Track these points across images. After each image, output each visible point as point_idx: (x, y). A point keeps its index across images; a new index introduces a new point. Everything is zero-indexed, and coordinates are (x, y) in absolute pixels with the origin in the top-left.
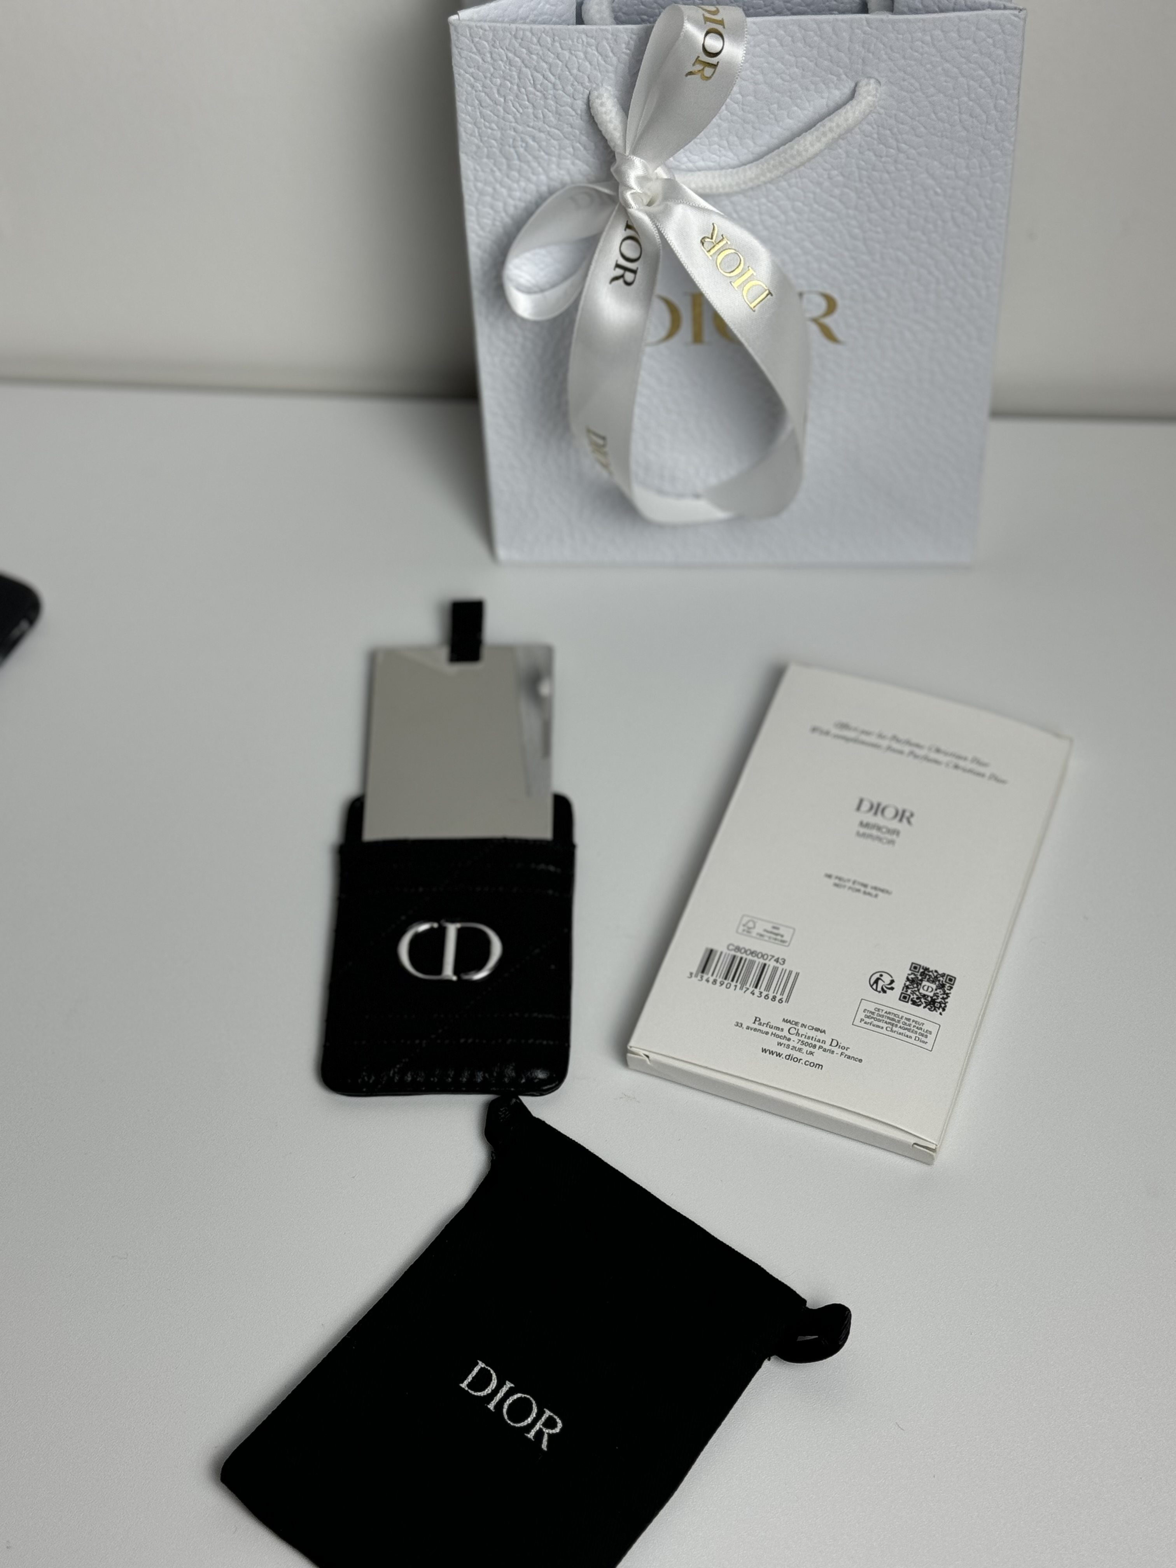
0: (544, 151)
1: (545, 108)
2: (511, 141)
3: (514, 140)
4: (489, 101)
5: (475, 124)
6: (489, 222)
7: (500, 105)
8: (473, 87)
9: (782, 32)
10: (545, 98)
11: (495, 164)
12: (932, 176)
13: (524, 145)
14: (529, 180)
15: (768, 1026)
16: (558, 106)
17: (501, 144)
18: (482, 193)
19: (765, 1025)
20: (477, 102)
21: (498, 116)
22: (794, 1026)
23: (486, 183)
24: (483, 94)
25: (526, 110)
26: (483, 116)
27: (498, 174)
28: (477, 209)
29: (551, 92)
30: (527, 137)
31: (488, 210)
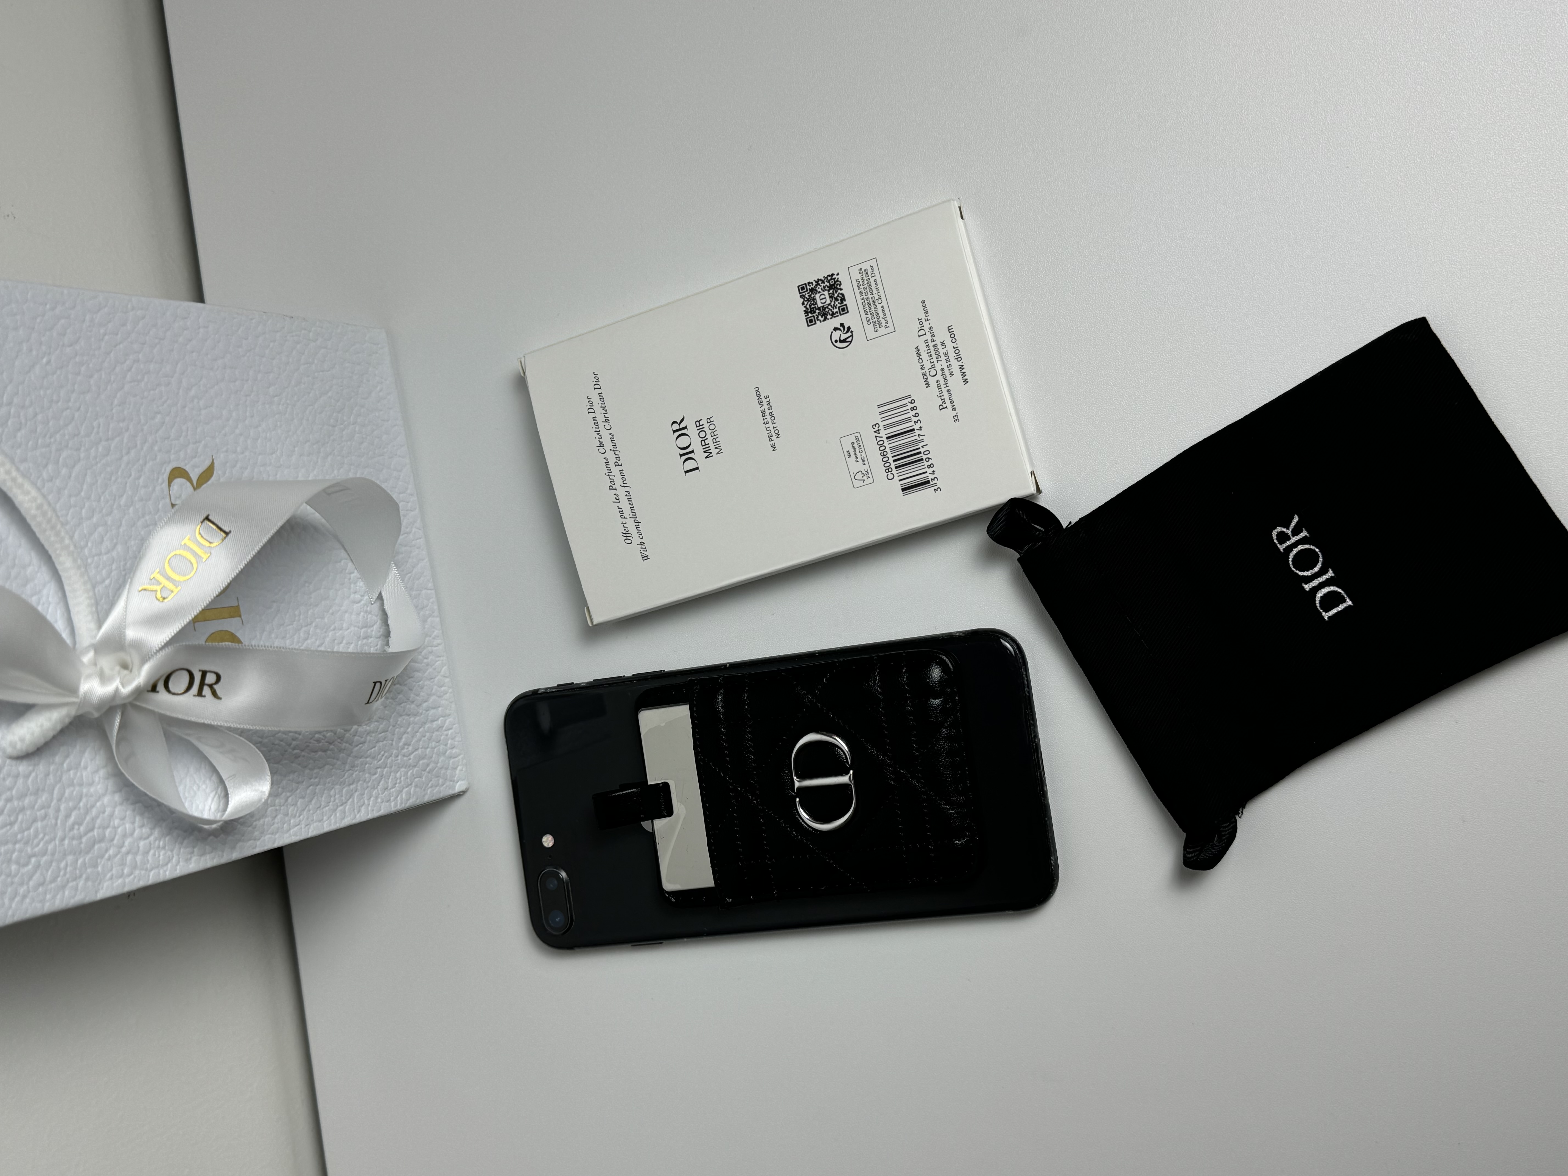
0: (79, 803)
1: (33, 808)
2: (75, 842)
3: (73, 838)
4: (38, 875)
5: (63, 887)
6: (162, 853)
7: (39, 862)
8: (24, 897)
10: (23, 810)
11: (102, 857)
12: (31, 367)
13: (76, 827)
14: (111, 816)
15: (941, 395)
16: (29, 793)
17: (80, 853)
18: (134, 867)
19: (942, 398)
20: (41, 889)
21: (51, 862)
22: (928, 375)
23: (123, 864)
24: (31, 883)
25: (40, 829)
26: (54, 880)
27: (111, 852)
28: (151, 870)
29: (16, 803)
30: (67, 824)
31: (150, 857)
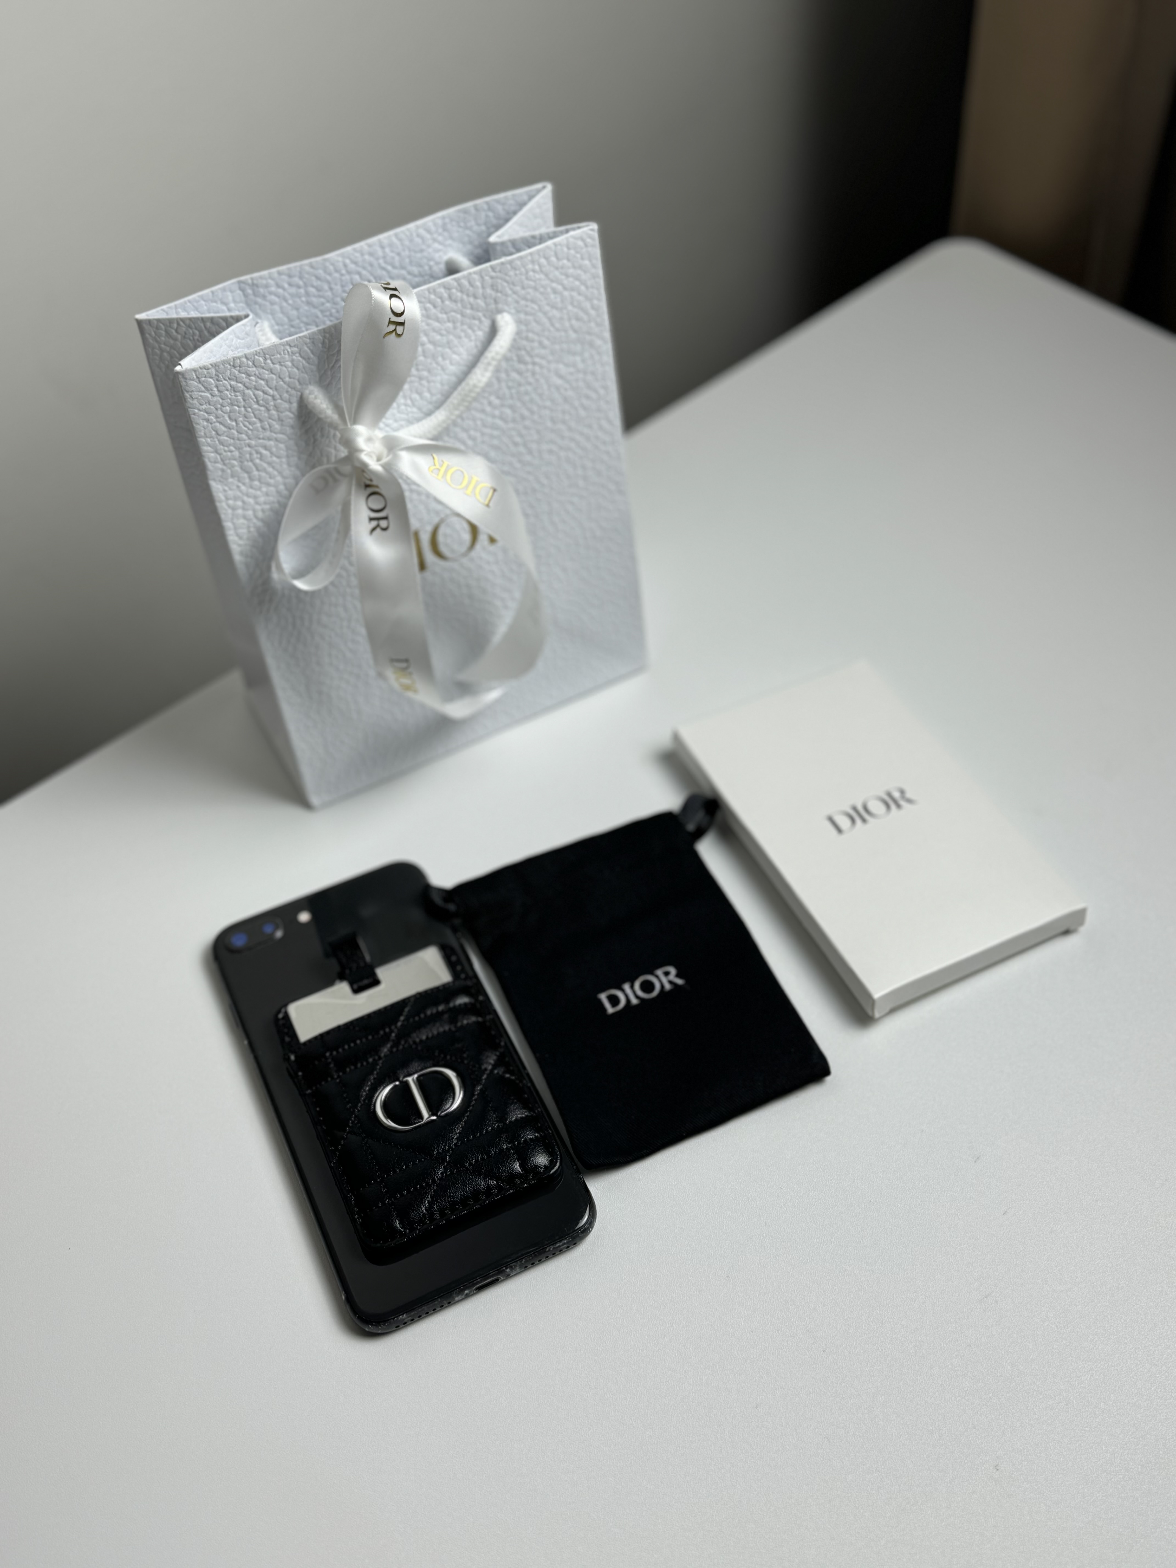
0: (275, 456)
1: (270, 418)
6: (245, 531)
9: (433, 297)
10: (268, 410)
13: (259, 456)
14: (268, 484)
16: (279, 414)
17: (241, 462)
18: (234, 509)
20: (214, 433)
21: (233, 439)
23: (236, 498)
24: (218, 424)
25: (255, 426)
26: (221, 443)
27: (243, 488)
28: (233, 523)
29: (272, 403)
30: (260, 448)
31: (242, 521)
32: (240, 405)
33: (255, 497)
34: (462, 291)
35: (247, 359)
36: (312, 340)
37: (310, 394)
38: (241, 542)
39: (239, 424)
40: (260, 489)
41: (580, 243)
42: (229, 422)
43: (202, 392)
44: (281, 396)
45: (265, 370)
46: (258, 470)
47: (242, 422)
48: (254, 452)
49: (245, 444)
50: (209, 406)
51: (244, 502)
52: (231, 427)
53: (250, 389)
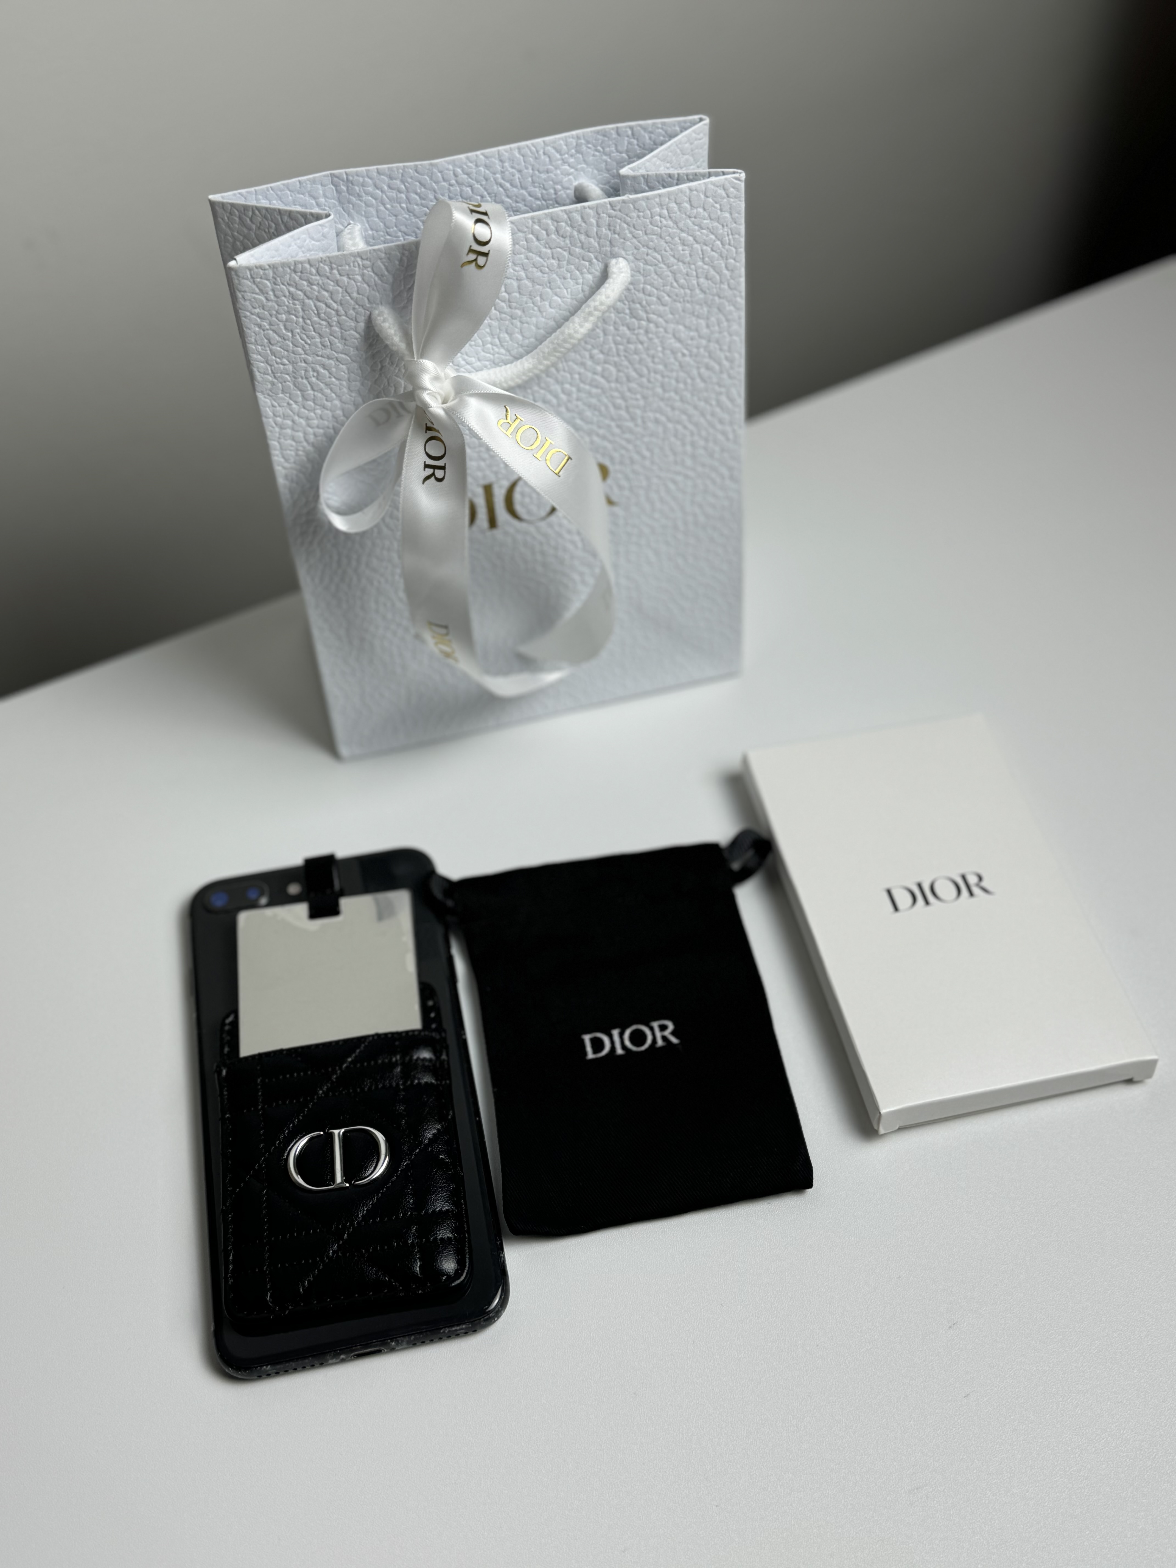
0: (335, 377)
1: (331, 335)
2: (303, 372)
3: (306, 371)
4: (277, 338)
5: (267, 362)
6: (293, 453)
7: (288, 340)
8: (260, 326)
9: (537, 227)
10: (331, 326)
11: (290, 398)
12: (679, 340)
13: (315, 374)
14: (324, 407)
16: (343, 331)
17: (295, 378)
18: (282, 427)
20: (266, 341)
21: (287, 351)
23: (285, 417)
24: (271, 332)
25: (314, 340)
26: (273, 353)
27: (294, 406)
28: (279, 443)
29: (335, 319)
30: (318, 366)
32: (298, 315)
33: (308, 419)
34: (572, 227)
35: (311, 265)
36: (388, 256)
37: (379, 315)
38: (287, 465)
39: (296, 336)
40: (314, 410)
41: (721, 192)
42: (284, 331)
43: (256, 294)
44: (346, 312)
45: (331, 281)
46: (313, 389)
47: (298, 334)
48: (310, 369)
49: (300, 358)
50: (262, 311)
51: (293, 421)
52: (286, 337)
53: (311, 299)
